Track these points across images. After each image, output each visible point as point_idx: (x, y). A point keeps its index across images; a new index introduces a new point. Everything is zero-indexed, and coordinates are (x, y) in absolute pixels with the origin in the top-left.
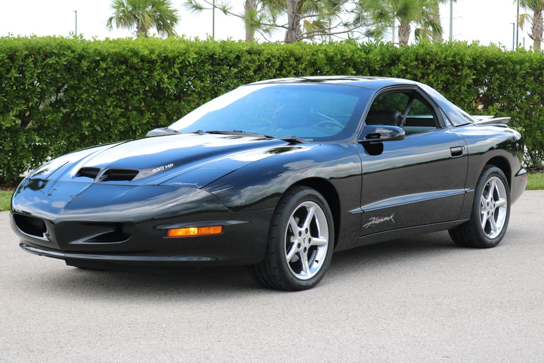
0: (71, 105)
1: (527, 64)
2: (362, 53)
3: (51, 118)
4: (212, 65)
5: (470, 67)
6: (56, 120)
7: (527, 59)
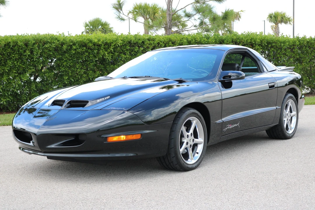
0: (58, 68)
1: (287, 43)
2: (205, 39)
3: (48, 75)
4: (130, 46)
5: (259, 45)
6: (51, 76)
7: (287, 41)
